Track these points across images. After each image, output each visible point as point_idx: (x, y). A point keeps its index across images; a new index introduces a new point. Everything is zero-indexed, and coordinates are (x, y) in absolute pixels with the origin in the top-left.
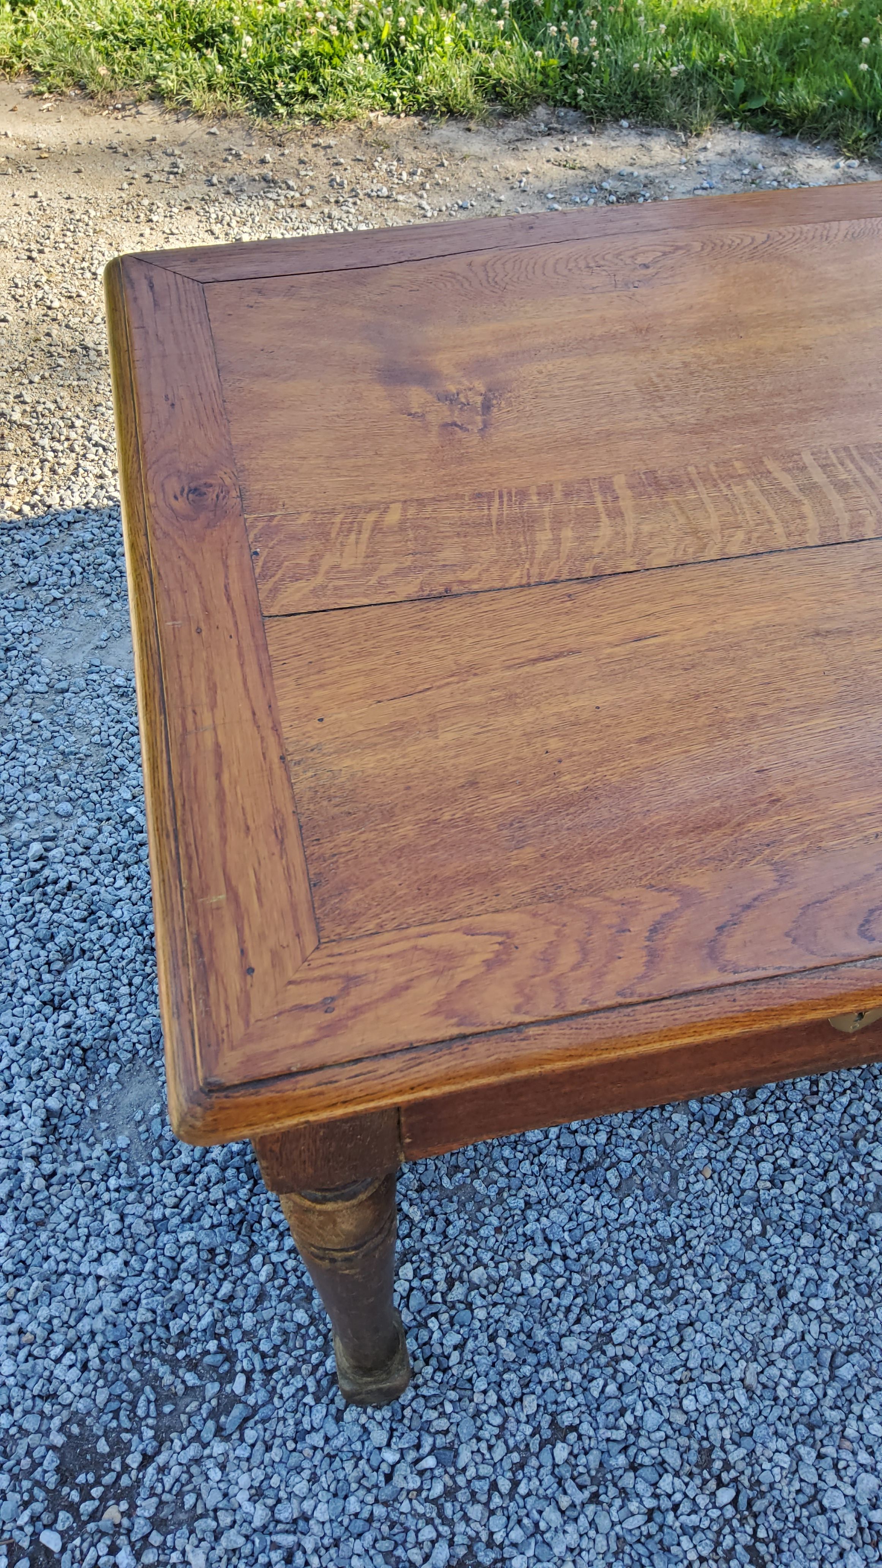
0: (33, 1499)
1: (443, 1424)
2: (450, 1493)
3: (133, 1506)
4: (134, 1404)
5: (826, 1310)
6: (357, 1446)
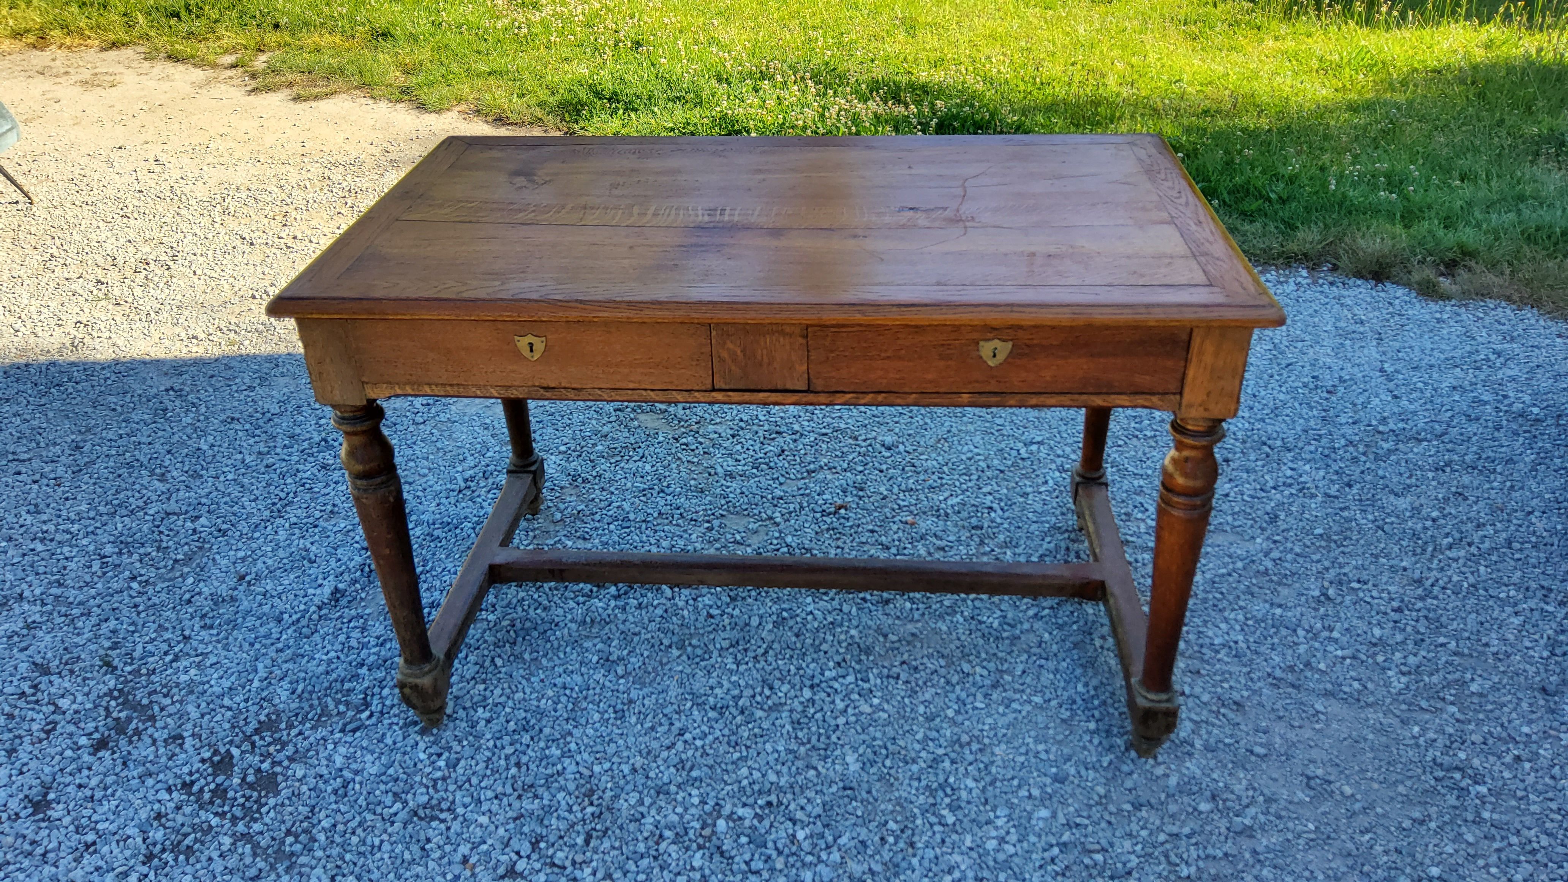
0: (237, 735)
1: (459, 748)
2: (444, 779)
3: (283, 749)
4: (308, 713)
5: (703, 747)
6: (409, 749)
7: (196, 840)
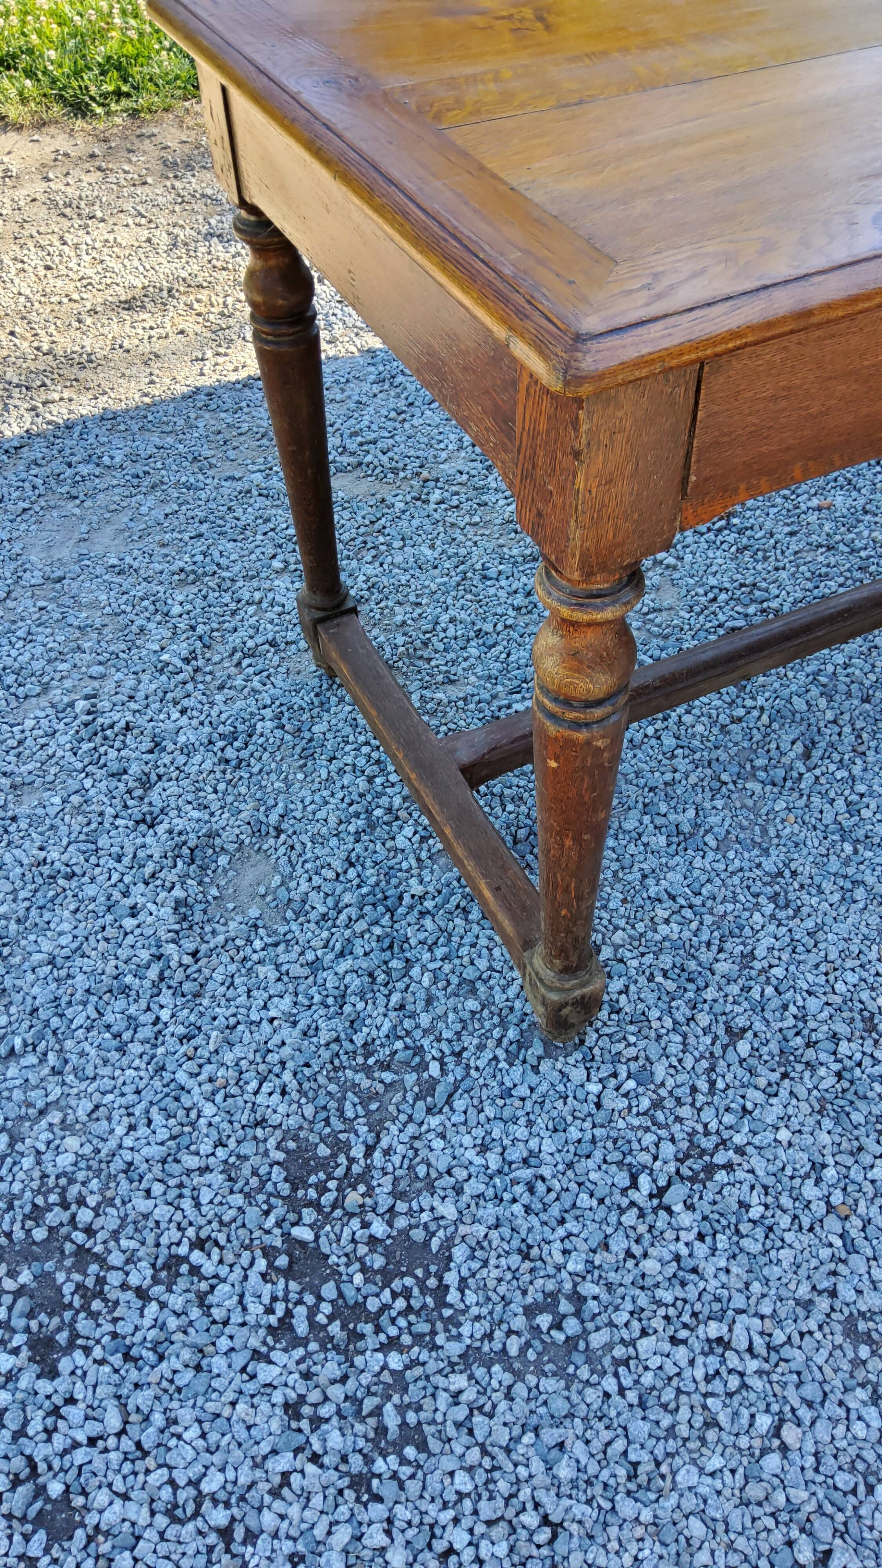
0: (272, 1207)
1: (632, 1052)
2: (657, 1104)
3: (371, 1187)
4: (341, 1111)
6: (561, 1088)
7: (401, 1409)
